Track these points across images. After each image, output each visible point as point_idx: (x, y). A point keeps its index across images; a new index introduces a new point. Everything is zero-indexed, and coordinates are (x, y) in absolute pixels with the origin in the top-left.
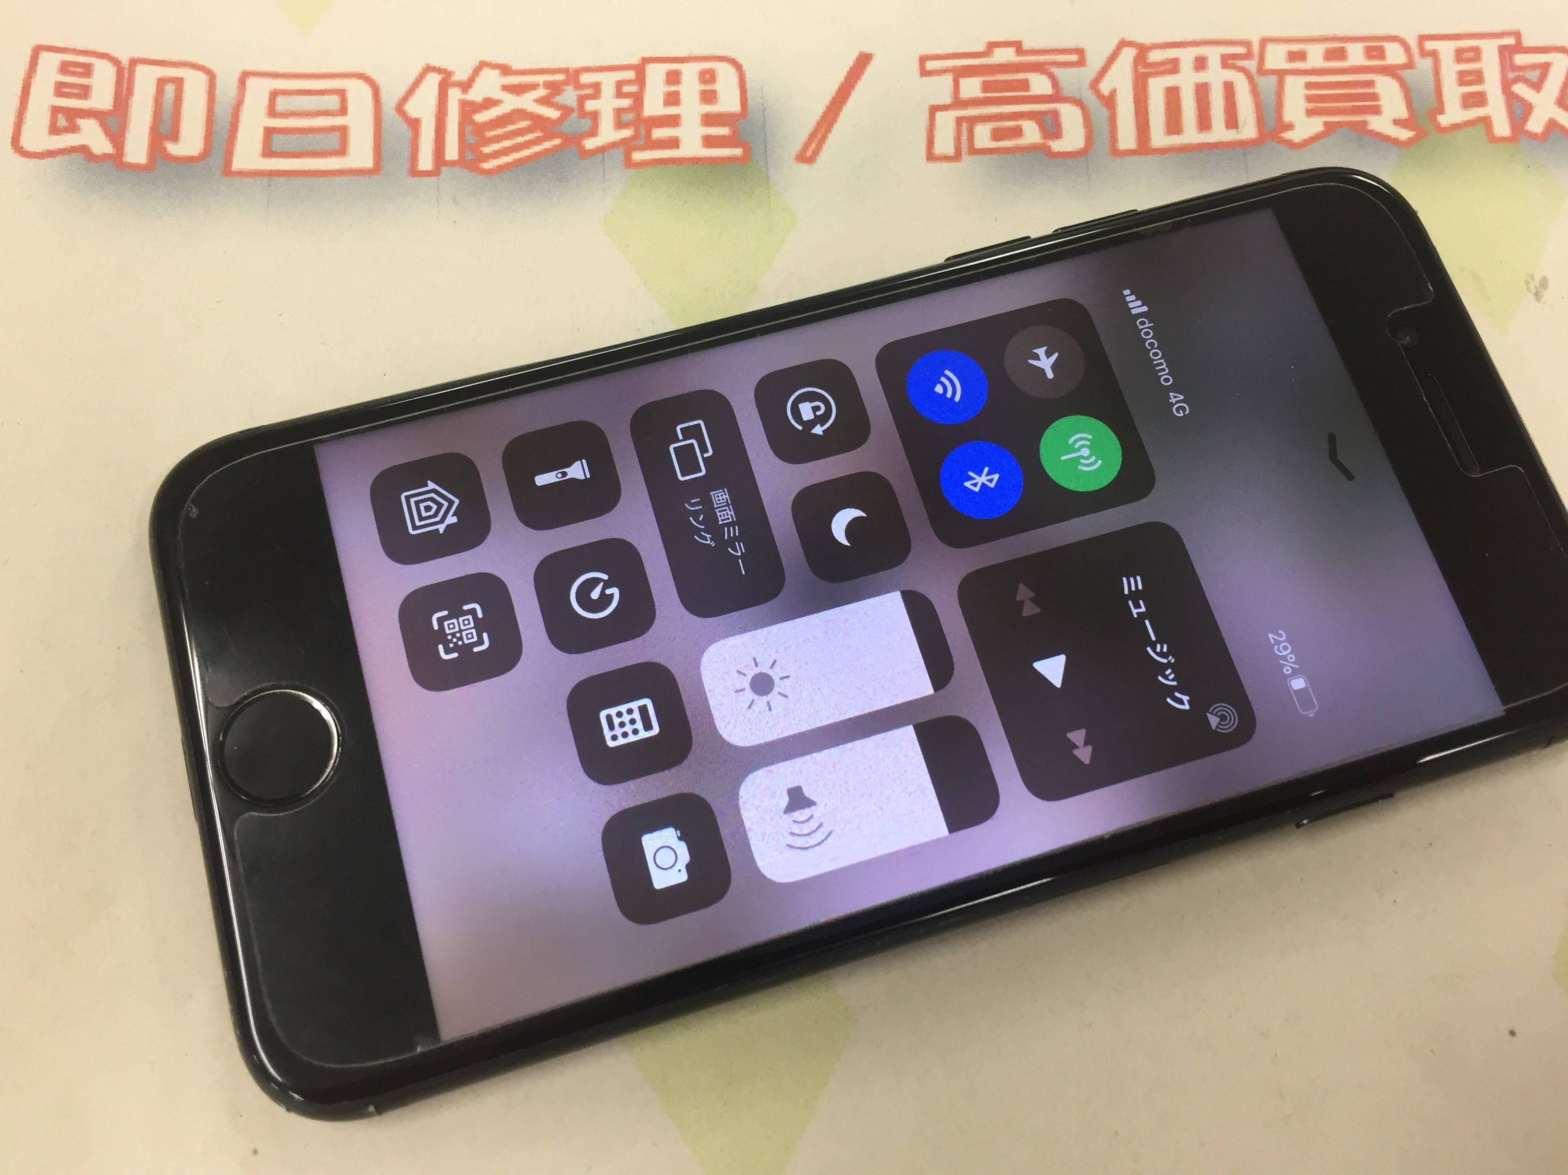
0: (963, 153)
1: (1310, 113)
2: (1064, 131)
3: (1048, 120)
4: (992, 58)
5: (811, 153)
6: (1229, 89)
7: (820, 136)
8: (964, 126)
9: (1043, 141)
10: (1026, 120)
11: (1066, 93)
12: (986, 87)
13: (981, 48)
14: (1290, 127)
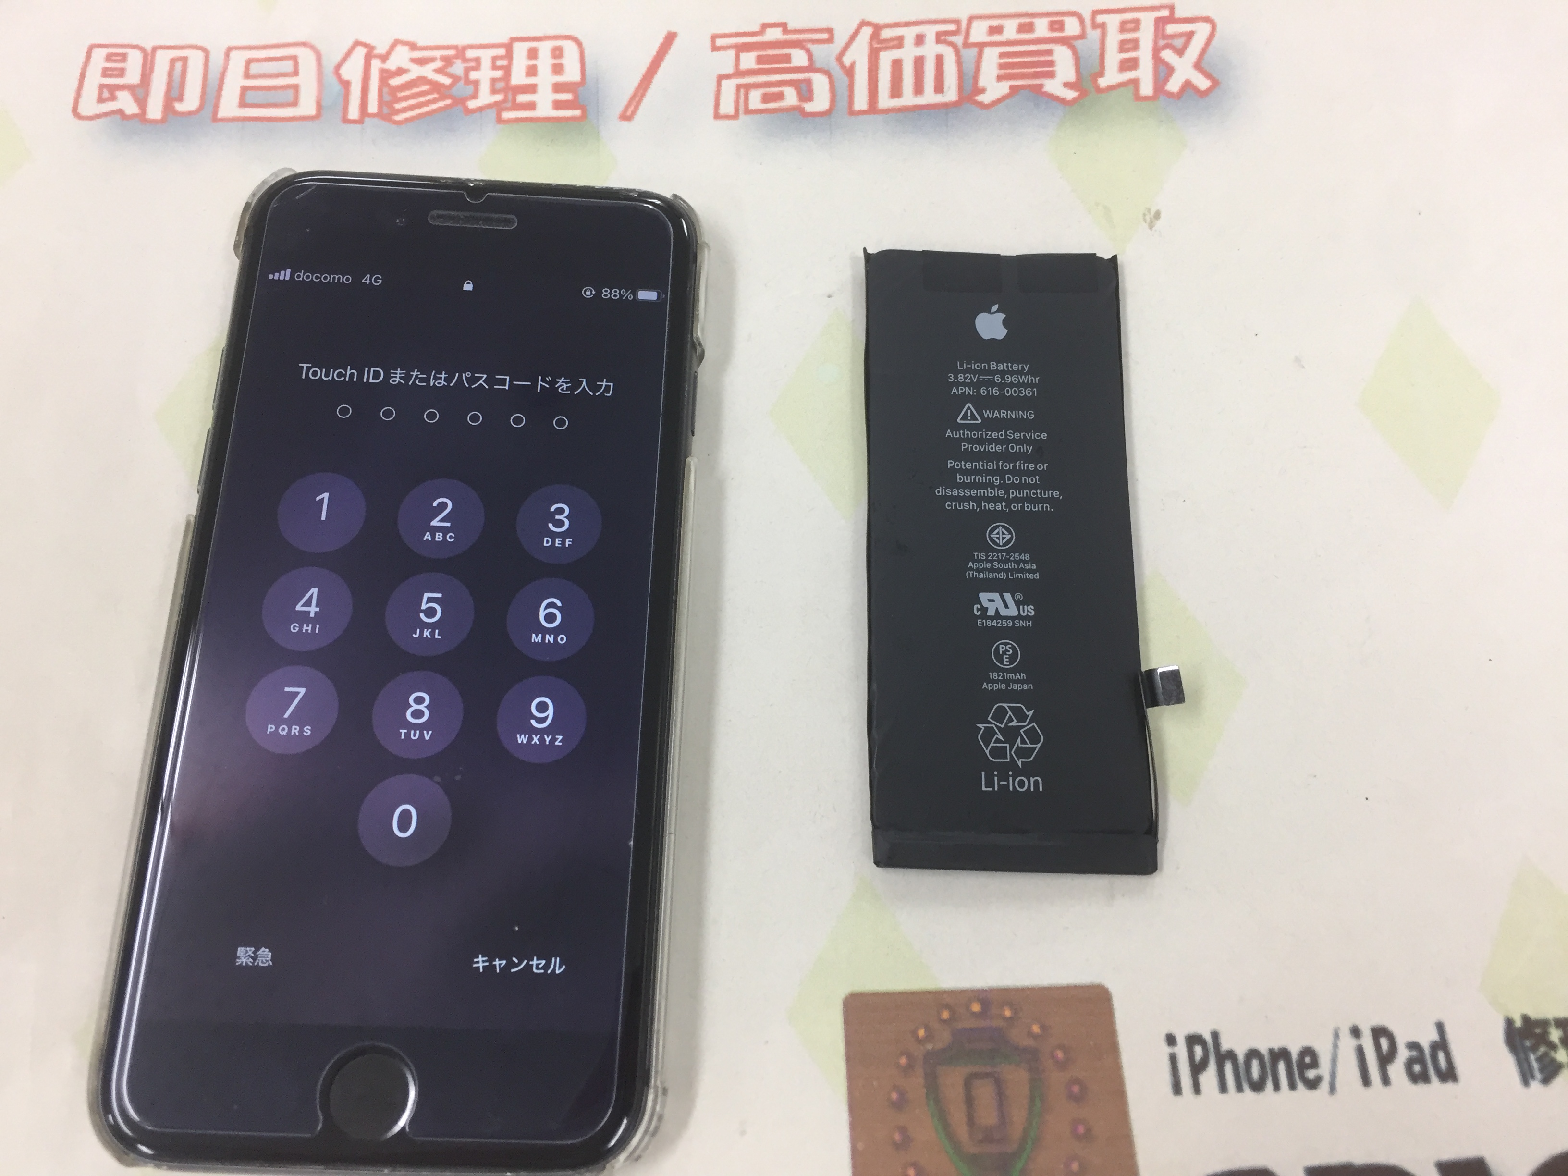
0: (740, 113)
1: (1000, 78)
2: (815, 96)
3: (804, 87)
4: (765, 37)
5: (630, 113)
6: (940, 59)
7: (637, 99)
8: (742, 91)
9: (799, 104)
10: (786, 87)
11: (818, 65)
12: (760, 60)
13: (756, 28)
14: (983, 91)
